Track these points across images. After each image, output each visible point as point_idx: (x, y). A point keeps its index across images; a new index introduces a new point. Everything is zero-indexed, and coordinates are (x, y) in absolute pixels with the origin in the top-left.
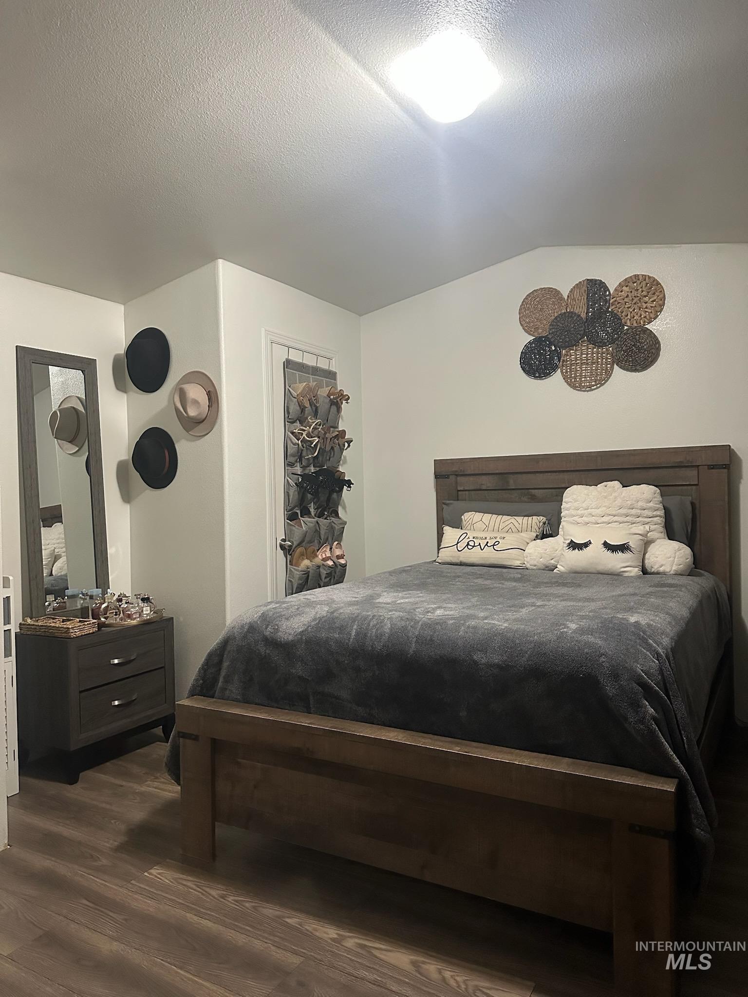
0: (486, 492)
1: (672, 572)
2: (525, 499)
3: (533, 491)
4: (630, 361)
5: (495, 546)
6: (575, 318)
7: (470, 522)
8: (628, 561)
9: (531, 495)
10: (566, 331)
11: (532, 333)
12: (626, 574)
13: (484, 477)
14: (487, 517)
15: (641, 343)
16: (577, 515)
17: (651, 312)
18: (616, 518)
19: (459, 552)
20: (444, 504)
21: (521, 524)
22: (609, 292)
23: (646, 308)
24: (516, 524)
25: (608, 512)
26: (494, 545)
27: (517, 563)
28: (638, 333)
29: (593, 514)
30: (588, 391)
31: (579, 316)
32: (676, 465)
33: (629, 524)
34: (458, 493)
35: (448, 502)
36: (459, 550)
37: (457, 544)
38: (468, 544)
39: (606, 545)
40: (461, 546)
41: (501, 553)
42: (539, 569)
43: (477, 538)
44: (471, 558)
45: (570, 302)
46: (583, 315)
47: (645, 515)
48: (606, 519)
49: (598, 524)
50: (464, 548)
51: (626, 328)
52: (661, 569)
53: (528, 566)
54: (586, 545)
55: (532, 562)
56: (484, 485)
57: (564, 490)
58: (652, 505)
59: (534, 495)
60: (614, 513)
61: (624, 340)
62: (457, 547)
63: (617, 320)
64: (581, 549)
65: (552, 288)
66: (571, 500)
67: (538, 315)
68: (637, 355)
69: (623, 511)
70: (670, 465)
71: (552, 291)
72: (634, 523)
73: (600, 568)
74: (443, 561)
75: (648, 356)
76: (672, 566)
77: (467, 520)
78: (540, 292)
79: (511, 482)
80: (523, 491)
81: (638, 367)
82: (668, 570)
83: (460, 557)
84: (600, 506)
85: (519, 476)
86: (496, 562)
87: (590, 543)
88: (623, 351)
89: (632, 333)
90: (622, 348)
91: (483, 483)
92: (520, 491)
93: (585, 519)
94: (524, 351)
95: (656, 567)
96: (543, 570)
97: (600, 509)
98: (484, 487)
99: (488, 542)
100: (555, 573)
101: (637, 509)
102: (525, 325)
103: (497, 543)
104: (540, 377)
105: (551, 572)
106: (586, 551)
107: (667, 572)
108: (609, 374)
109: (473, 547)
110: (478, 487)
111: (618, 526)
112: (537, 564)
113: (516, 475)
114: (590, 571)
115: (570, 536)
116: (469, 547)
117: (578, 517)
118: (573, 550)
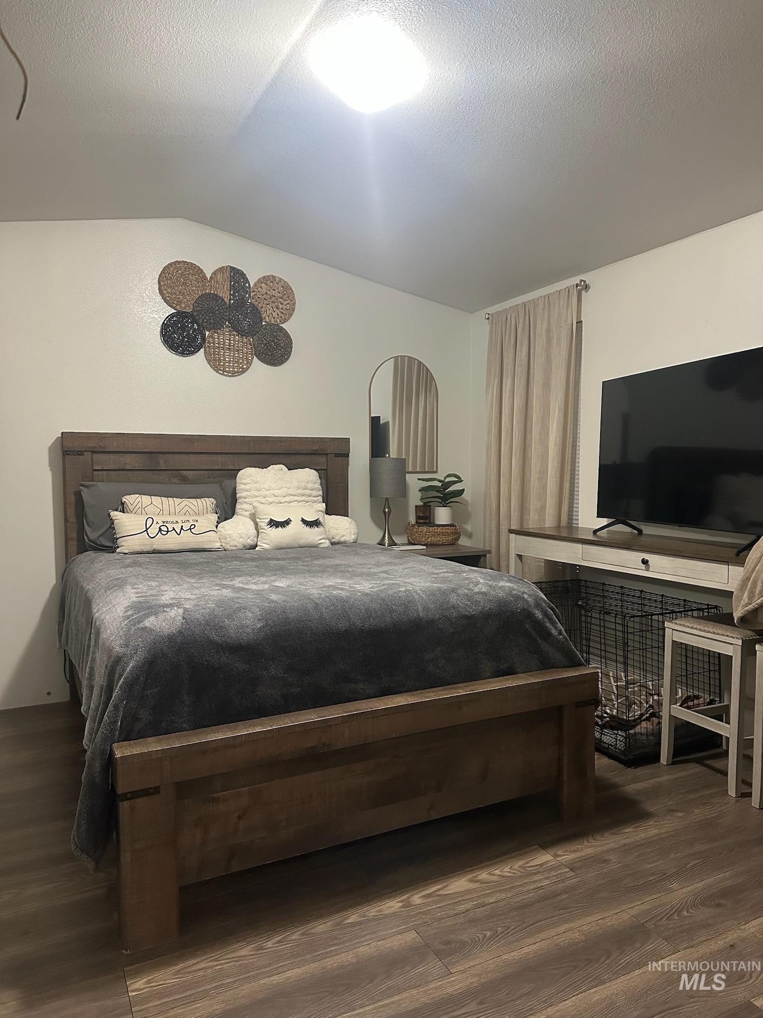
0: (130, 472)
1: (352, 541)
2: (176, 480)
3: (184, 472)
4: (269, 355)
5: (192, 530)
6: (220, 301)
7: (140, 505)
8: (321, 535)
9: (182, 477)
10: (212, 313)
11: (174, 305)
12: (322, 546)
13: (128, 455)
14: (156, 500)
15: (278, 340)
16: (260, 496)
17: (286, 314)
18: (296, 498)
19: (152, 539)
20: (81, 485)
21: (197, 506)
22: (249, 285)
23: (282, 309)
24: (193, 507)
25: (289, 493)
26: (190, 529)
27: (218, 545)
28: (275, 330)
29: (276, 495)
30: (230, 376)
31: (223, 300)
32: (313, 452)
33: (304, 502)
34: (93, 473)
35: (88, 483)
36: (152, 536)
37: (146, 530)
38: (160, 530)
39: (303, 521)
40: (153, 531)
41: (201, 536)
42: (239, 549)
43: (167, 522)
44: (167, 544)
45: (214, 284)
46: (227, 301)
47: (314, 495)
48: (287, 499)
49: (281, 503)
50: (157, 534)
51: (264, 323)
52: (342, 539)
53: (228, 547)
54: (287, 523)
55: (232, 543)
56: (128, 464)
57: (237, 472)
58: (317, 486)
59: (186, 477)
60: (294, 493)
61: (264, 334)
62: (148, 534)
63: (256, 313)
64: (284, 527)
65: (195, 264)
66: (250, 482)
67: (181, 287)
68: (275, 350)
69: (300, 491)
70: (309, 452)
71: (195, 268)
72: (308, 502)
73: (302, 542)
74: (130, 551)
75: (284, 354)
76: (351, 536)
77: (135, 504)
78: (181, 265)
79: (162, 462)
80: (174, 472)
81: (276, 362)
82: (348, 539)
83: (153, 544)
84: (281, 488)
85: (170, 456)
86: (196, 547)
87: (291, 521)
88: (264, 344)
89: (270, 330)
90: (263, 341)
91: (127, 462)
92: (169, 472)
93: (270, 500)
94: (165, 322)
95: (337, 538)
96: (241, 549)
97: (281, 490)
98: (128, 467)
99: (182, 526)
100: (258, 551)
101: (308, 489)
102: (167, 295)
103: (193, 526)
104: (183, 354)
105: (254, 550)
106: (289, 527)
107: (348, 541)
108: (249, 363)
109: (168, 532)
110: (121, 467)
111: (297, 505)
112: (238, 544)
113: (166, 455)
114: (293, 546)
115: (268, 515)
116: (162, 532)
117: (261, 497)
118: (276, 527)
